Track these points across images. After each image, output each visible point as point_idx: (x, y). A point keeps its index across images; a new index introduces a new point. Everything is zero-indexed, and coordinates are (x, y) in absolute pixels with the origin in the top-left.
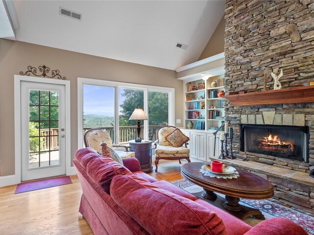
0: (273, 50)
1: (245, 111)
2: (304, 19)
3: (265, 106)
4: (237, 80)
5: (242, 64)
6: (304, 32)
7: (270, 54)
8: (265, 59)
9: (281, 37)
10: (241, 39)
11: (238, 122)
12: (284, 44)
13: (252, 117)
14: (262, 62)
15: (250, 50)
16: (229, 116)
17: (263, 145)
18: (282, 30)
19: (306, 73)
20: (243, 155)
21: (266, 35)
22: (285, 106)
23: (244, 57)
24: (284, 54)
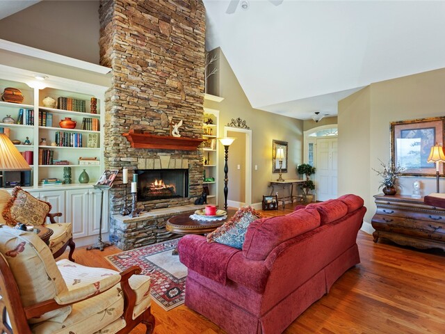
0: (169, 99)
1: (142, 155)
2: (188, 85)
3: (162, 151)
4: (133, 115)
5: (139, 98)
6: (188, 95)
7: (166, 101)
8: (162, 103)
9: (175, 90)
10: (140, 69)
11: (134, 168)
12: (177, 98)
13: (150, 161)
14: (160, 105)
15: (148, 87)
16: (122, 159)
17: (151, 191)
18: (175, 84)
19: (188, 127)
20: (140, 206)
21: (163, 79)
22: (176, 152)
23: (142, 91)
24: (177, 106)
